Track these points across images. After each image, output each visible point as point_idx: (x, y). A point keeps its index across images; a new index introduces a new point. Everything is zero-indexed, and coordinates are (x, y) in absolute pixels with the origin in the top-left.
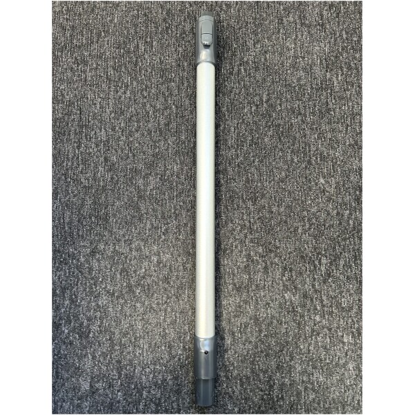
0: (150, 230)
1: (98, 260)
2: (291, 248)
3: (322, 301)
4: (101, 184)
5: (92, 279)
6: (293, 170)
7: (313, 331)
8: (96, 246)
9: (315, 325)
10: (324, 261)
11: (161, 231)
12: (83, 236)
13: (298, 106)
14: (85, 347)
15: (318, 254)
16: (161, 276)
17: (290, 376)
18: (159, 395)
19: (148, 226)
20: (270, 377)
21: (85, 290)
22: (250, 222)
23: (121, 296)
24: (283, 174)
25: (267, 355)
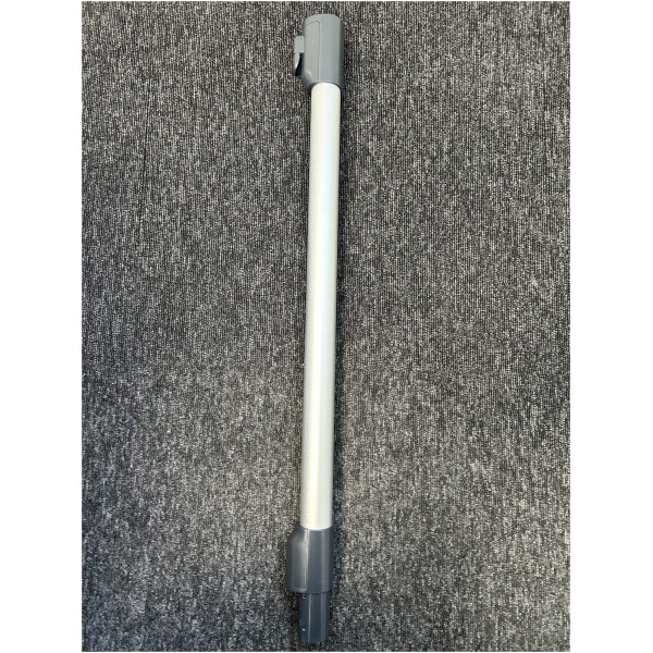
0: (253, 352)
1: (166, 400)
2: (482, 389)
3: (530, 477)
4: (176, 274)
5: (155, 430)
6: (489, 264)
7: (515, 524)
8: (164, 376)
9: (518, 515)
10: (535, 411)
11: (271, 355)
12: (142, 359)
13: (499, 161)
14: (140, 544)
15: (526, 400)
16: (269, 429)
17: (477, 598)
18: (260, 626)
19: (251, 346)
20: (444, 600)
21: (142, 448)
22: (417, 345)
23: (202, 459)
24: (473, 269)
25: (440, 563)
